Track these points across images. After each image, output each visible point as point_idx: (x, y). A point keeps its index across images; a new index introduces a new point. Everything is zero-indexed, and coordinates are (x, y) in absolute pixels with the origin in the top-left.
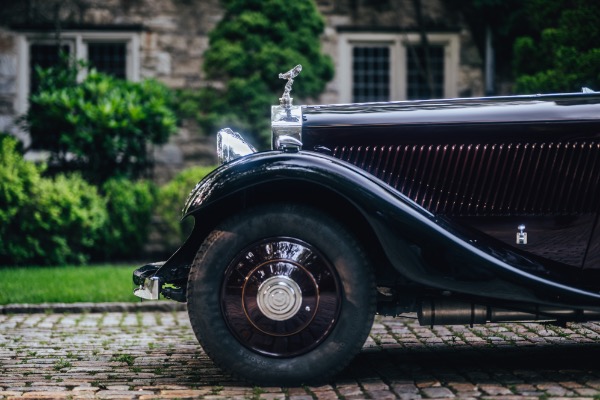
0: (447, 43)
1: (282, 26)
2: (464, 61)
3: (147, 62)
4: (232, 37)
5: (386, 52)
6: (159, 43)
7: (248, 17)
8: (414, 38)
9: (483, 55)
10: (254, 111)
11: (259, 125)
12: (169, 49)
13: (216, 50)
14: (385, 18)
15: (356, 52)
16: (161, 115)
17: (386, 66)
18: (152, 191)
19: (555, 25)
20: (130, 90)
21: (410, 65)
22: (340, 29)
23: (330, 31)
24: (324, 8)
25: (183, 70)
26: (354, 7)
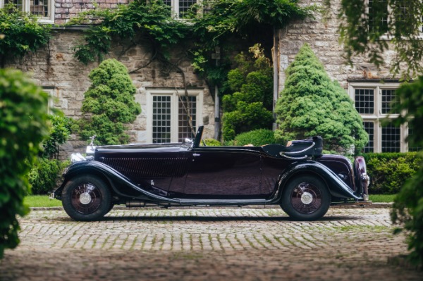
0: (198, 94)
1: (116, 91)
2: (205, 103)
4: (94, 96)
5: (169, 99)
6: (63, 94)
8: (182, 92)
9: (214, 100)
10: (102, 129)
11: (104, 135)
12: (67, 97)
13: (87, 102)
14: (168, 83)
15: (155, 98)
16: (62, 131)
17: (169, 105)
18: (58, 164)
19: (240, 91)
21: (180, 105)
22: (147, 88)
23: (142, 89)
24: (139, 78)
25: (74, 107)
26: (154, 77)
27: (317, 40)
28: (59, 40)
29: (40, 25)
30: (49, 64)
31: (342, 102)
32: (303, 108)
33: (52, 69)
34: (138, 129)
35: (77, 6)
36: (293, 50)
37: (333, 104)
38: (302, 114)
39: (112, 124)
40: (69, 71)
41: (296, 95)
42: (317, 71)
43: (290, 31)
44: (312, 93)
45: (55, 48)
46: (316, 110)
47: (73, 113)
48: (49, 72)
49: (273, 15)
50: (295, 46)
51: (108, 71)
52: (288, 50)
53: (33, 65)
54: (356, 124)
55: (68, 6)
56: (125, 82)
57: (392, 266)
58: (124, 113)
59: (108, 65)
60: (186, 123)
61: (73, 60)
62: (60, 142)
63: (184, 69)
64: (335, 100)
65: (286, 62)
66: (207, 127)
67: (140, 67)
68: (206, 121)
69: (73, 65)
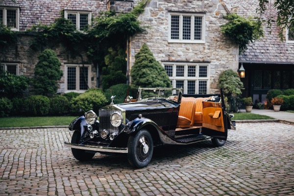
0: (89, 67)
1: (52, 65)
2: (92, 71)
3: (21, 70)
4: (41, 67)
5: (75, 68)
6: (24, 66)
7: (44, 63)
8: (81, 65)
9: (96, 69)
10: (45, 83)
12: (26, 67)
13: (37, 70)
14: (75, 61)
15: (68, 68)
16: (25, 84)
17: (75, 71)
19: (110, 65)
20: (18, 78)
21: (80, 71)
22: (65, 63)
23: (63, 64)
24: (61, 59)
25: (29, 72)
26: (68, 58)
27: (148, 42)
28: (22, 39)
29: (12, 31)
30: (17, 51)
31: (162, 71)
32: (145, 74)
33: (18, 54)
34: (61, 83)
35: (30, 23)
36: (137, 46)
37: (158, 72)
38: (145, 77)
39: (50, 81)
40: (27, 55)
41: (141, 68)
42: (151, 57)
43: (136, 37)
44: (149, 67)
45: (20, 43)
46: (151, 75)
47: (29, 75)
48: (17, 55)
49: (129, 29)
50: (138, 45)
51: (48, 55)
52: (134, 46)
53: (9, 51)
55: (26, 23)
56: (56, 60)
58: (56, 75)
59: (47, 52)
60: (84, 80)
61: (29, 49)
62: (24, 90)
63: (82, 55)
64: (159, 70)
65: (134, 52)
66: (93, 82)
67: (61, 53)
68: (92, 79)
69: (28, 52)
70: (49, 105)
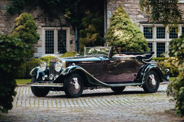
0: (67, 29)
1: (28, 28)
2: (71, 33)
5: (53, 31)
6: (1, 30)
8: (59, 28)
9: (75, 32)
12: (3, 31)
13: (14, 33)
14: (53, 24)
15: (46, 31)
17: (53, 35)
21: (59, 34)
22: (42, 26)
23: (40, 27)
24: (39, 22)
26: (46, 21)
27: (125, 3)
31: (138, 34)
34: (38, 47)
36: (114, 8)
40: (4, 18)
44: (123, 29)
46: (125, 38)
50: (115, 6)
51: (24, 19)
52: (111, 8)
54: (145, 44)
56: (32, 24)
57: (167, 114)
58: (32, 39)
59: (24, 16)
60: (62, 43)
61: (6, 13)
63: (60, 17)
64: (134, 32)
65: (110, 14)
66: (71, 45)
67: (39, 16)
68: (71, 42)
69: (6, 15)
70: (25, 68)
